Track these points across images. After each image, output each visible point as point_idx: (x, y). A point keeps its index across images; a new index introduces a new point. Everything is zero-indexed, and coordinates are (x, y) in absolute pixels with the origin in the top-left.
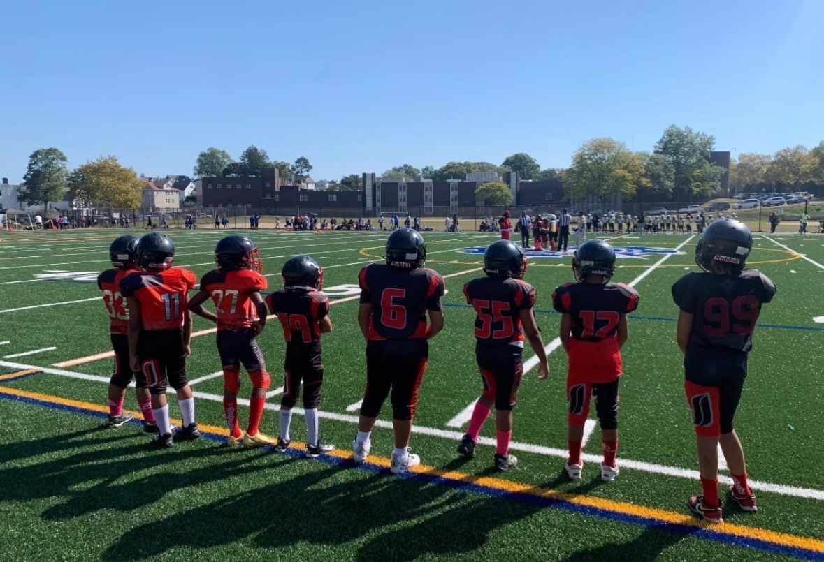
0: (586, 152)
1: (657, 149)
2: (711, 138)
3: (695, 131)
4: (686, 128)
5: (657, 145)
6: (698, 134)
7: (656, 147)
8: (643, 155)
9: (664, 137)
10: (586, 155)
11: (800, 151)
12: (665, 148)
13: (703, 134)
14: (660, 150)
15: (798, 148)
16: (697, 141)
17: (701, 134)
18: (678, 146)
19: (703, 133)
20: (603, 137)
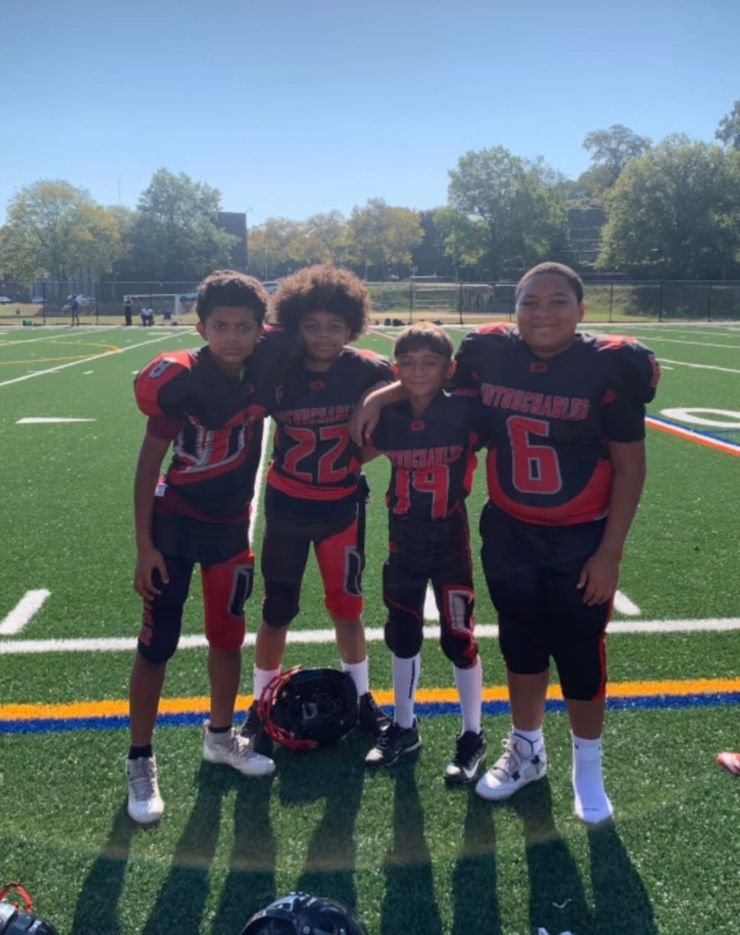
0: (28, 202)
1: (142, 204)
2: (216, 192)
3: (194, 181)
4: (182, 174)
5: (144, 197)
6: (198, 186)
7: (141, 200)
8: (120, 211)
9: (152, 186)
10: (29, 206)
11: (335, 218)
12: (155, 201)
13: (206, 186)
14: (147, 205)
15: (332, 215)
16: (199, 195)
17: (202, 185)
18: (173, 200)
19: (205, 184)
20: (54, 179)
